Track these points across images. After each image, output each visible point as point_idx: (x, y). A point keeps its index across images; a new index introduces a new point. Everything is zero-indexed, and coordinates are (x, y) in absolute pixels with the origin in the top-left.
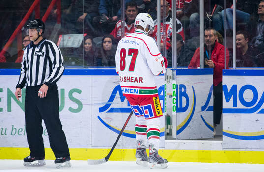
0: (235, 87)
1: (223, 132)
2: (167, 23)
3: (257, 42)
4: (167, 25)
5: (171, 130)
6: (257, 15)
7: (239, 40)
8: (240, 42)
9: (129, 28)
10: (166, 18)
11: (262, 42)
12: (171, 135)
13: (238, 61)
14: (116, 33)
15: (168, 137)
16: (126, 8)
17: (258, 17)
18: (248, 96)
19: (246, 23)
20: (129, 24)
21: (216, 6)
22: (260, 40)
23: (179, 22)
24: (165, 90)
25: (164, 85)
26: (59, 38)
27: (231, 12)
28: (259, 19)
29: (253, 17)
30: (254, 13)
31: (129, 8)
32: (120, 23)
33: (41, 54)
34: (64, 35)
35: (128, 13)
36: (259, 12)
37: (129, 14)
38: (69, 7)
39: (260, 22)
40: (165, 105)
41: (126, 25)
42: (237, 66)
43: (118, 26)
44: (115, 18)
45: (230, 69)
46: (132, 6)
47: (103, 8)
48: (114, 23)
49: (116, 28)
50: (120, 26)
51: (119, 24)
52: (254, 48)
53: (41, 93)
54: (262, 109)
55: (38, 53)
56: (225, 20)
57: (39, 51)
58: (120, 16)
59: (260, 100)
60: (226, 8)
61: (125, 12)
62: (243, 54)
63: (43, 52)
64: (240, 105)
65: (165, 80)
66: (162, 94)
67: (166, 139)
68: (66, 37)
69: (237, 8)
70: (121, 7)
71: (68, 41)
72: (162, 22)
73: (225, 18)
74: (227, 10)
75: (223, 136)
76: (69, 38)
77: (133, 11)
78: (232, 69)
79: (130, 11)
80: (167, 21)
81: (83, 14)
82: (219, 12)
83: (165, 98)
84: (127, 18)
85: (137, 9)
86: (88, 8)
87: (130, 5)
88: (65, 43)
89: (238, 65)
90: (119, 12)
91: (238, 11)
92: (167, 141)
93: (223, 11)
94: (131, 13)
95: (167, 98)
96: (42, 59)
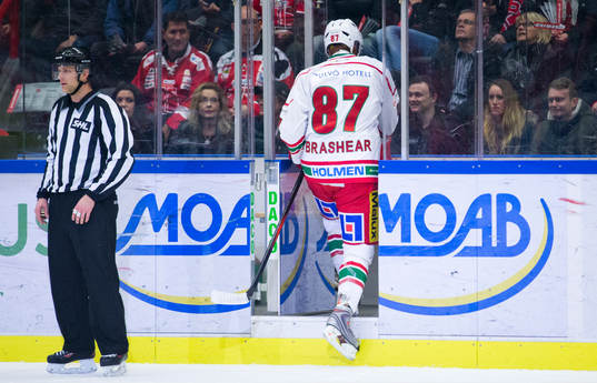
0: (405, 199)
1: (380, 299)
2: (257, 58)
3: (455, 99)
4: (257, 64)
5: (264, 294)
6: (455, 41)
7: (418, 94)
8: (420, 99)
9: (171, 69)
10: (254, 47)
11: (465, 100)
12: (266, 304)
13: (414, 141)
14: (143, 80)
15: (258, 308)
16: (165, 26)
17: (458, 46)
18: (435, 218)
19: (430, 58)
20: (170, 62)
21: (364, 19)
22: (460, 96)
23: (282, 57)
24: (252, 207)
25: (248, 196)
26: (14, 91)
27: (398, 33)
28: (459, 50)
29: (447, 45)
30: (446, 37)
31: (172, 26)
32: (151, 58)
33: (84, 126)
34: (27, 85)
35: (170, 36)
36: (458, 35)
37: (173, 39)
38: (36, 22)
39: (461, 55)
40: (252, 239)
41: (164, 62)
42: (411, 153)
43: (146, 64)
44: (139, 45)
45: (394, 159)
46: (178, 20)
47: (112, 23)
48: (138, 58)
49: (142, 69)
50: (152, 65)
51: (148, 60)
52: (447, 112)
53: (78, 215)
54: (466, 248)
55: (77, 124)
56: (384, 52)
57: (80, 120)
58: (152, 42)
59: (462, 227)
60: (387, 25)
61: (163, 33)
62: (424, 127)
63: (89, 124)
64: (417, 240)
65: (252, 182)
66: (244, 215)
67: (253, 313)
68: (31, 88)
69: (411, 24)
70: (152, 22)
71: (35, 97)
72: (244, 56)
73: (384, 47)
74: (389, 28)
75: (380, 306)
76: (39, 91)
77: (182, 31)
78: (399, 159)
79: (173, 32)
80: (255, 54)
81: (68, 38)
82: (370, 34)
83: (252, 222)
84: (167, 47)
85: (189, 26)
86: (80, 25)
87: (173, 19)
88: (28, 101)
89: (413, 150)
90: (150, 33)
91: (413, 31)
92: (254, 318)
93: (379, 32)
94: (178, 37)
95: (255, 222)
96: (85, 138)
